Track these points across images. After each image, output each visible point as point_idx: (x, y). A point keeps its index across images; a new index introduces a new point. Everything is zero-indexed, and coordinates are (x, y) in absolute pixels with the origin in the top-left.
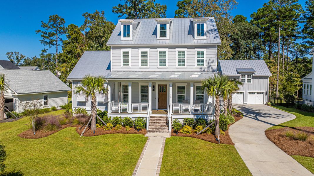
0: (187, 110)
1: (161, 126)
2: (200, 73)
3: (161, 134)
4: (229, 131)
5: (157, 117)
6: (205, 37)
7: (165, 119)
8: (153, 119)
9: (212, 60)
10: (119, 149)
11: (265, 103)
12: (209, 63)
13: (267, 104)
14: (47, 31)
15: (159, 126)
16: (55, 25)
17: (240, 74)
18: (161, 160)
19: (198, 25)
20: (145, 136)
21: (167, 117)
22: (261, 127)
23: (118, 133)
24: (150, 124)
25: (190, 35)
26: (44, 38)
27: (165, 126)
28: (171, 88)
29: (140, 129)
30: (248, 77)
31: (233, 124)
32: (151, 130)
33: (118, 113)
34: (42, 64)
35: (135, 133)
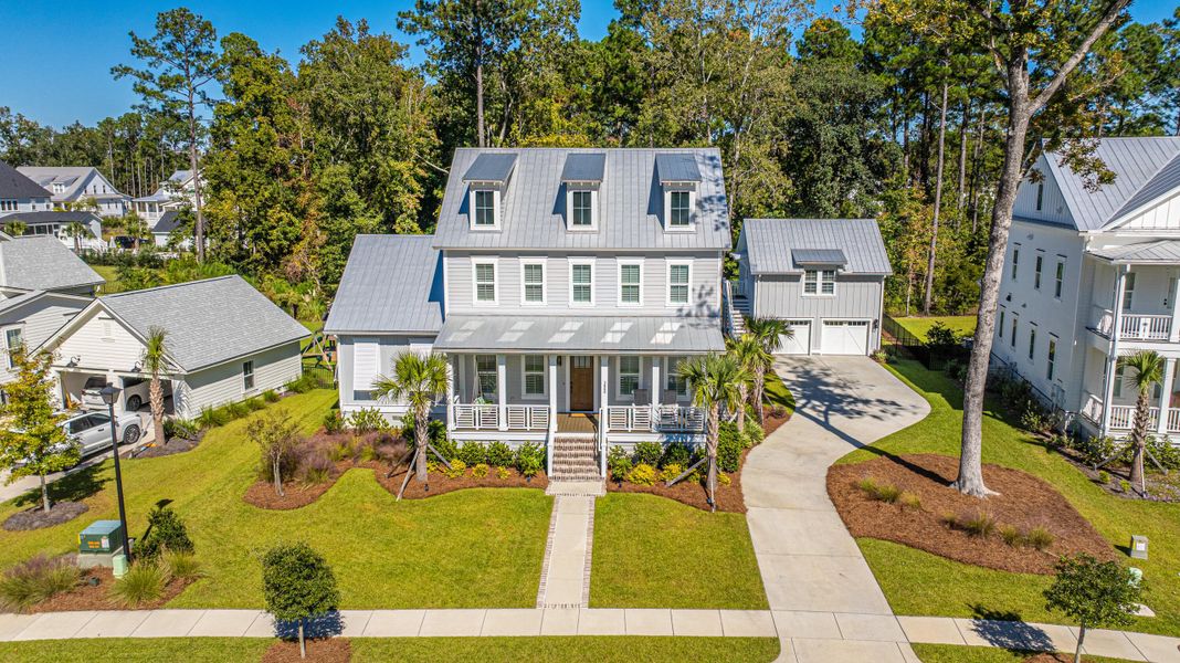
0: (643, 418)
1: (583, 463)
2: (676, 326)
3: (583, 485)
4: (745, 468)
5: (571, 441)
6: (691, 227)
7: (591, 444)
8: (562, 444)
9: (707, 288)
10: (497, 534)
11: (871, 352)
12: (700, 296)
13: (873, 357)
14: (152, 70)
15: (578, 463)
16: (180, 47)
17: (802, 270)
18: (590, 558)
19: (675, 195)
20: (547, 493)
21: (595, 441)
22: (825, 454)
23: (483, 486)
24: (556, 459)
25: (654, 217)
26: (144, 99)
27: (590, 463)
28: (605, 370)
29: (532, 475)
30: (824, 278)
31: (759, 443)
32: (559, 474)
33: (474, 429)
34: (104, 150)
35: (523, 485)
